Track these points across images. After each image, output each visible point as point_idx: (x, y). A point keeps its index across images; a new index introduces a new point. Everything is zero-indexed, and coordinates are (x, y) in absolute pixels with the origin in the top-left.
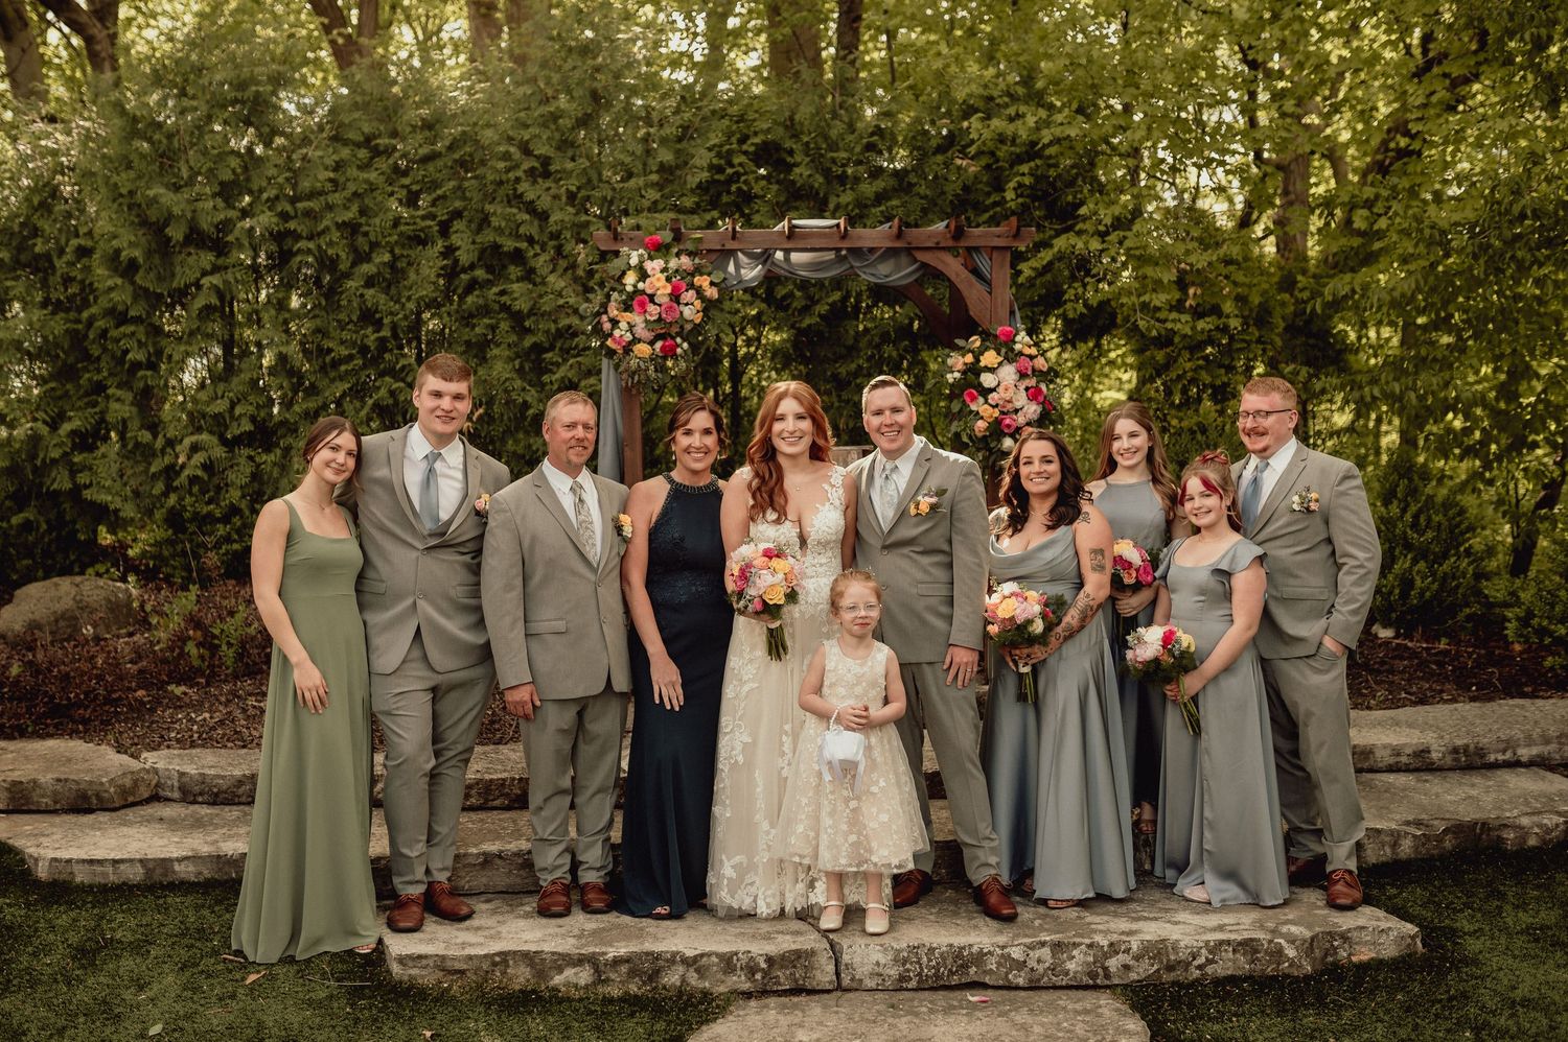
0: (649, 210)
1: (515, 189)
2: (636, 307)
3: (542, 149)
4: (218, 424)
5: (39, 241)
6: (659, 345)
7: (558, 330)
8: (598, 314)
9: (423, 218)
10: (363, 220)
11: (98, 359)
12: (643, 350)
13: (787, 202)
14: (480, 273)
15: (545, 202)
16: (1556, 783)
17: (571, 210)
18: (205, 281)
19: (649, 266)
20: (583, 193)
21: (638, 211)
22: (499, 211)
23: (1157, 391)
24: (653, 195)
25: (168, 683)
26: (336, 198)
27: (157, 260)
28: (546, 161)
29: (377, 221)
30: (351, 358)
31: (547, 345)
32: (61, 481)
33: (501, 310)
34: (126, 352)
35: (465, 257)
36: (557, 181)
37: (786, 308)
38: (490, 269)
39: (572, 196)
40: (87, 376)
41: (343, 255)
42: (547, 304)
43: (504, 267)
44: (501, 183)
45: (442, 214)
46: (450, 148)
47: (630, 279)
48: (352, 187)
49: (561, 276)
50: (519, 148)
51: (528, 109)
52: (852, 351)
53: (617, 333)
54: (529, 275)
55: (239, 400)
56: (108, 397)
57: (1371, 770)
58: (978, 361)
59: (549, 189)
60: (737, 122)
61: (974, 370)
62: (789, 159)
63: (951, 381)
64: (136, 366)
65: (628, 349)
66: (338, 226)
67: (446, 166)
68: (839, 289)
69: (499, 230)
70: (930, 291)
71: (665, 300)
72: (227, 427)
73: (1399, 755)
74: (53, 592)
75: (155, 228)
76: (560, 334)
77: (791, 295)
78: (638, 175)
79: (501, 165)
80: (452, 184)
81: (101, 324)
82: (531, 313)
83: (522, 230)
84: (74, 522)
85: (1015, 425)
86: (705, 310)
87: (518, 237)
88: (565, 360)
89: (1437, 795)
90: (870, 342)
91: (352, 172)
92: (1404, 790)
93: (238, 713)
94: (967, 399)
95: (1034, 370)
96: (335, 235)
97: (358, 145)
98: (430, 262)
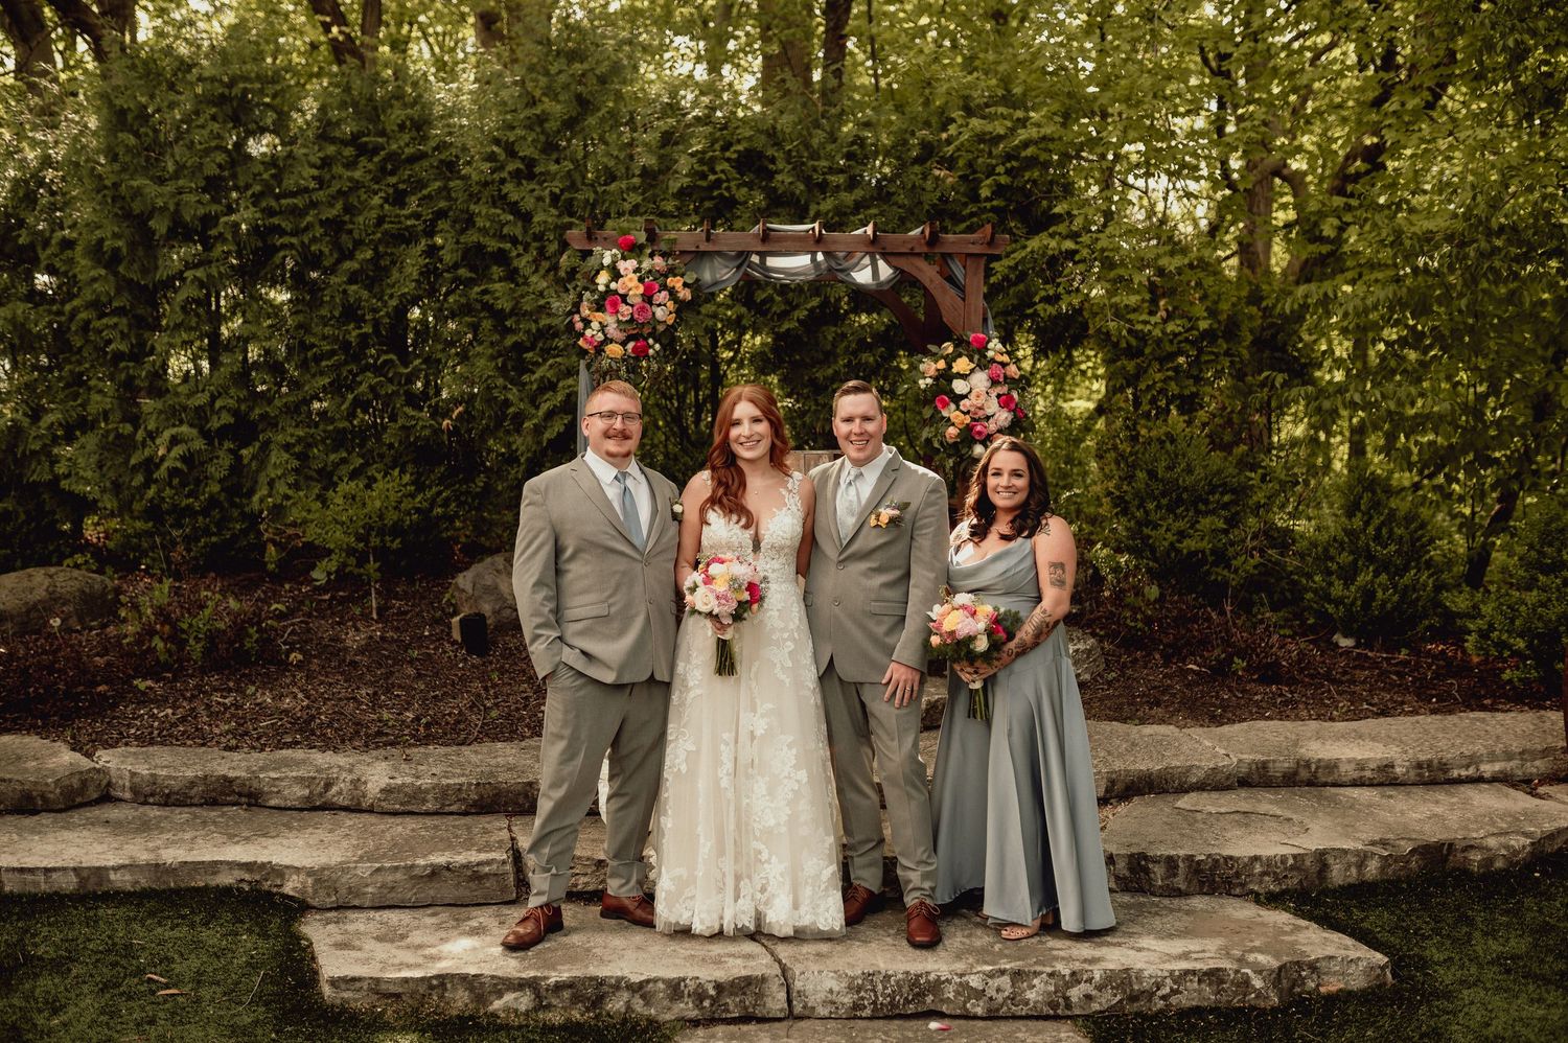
0: (631, 213)
1: (500, 190)
2: (608, 307)
3: (526, 151)
4: (200, 417)
5: (24, 232)
6: (631, 345)
7: (538, 330)
8: (571, 313)
9: (408, 217)
10: (347, 218)
11: (80, 349)
12: (614, 350)
13: (768, 207)
14: (463, 272)
15: (529, 203)
16: (1520, 801)
17: (554, 212)
18: (189, 274)
19: (622, 266)
20: (566, 195)
21: (620, 214)
22: (484, 212)
23: (1127, 400)
24: (634, 198)
25: (134, 678)
26: (321, 195)
27: (140, 252)
28: (530, 163)
29: (361, 219)
30: (333, 353)
31: (528, 344)
32: (39, 473)
33: (483, 309)
34: (109, 342)
35: (448, 257)
36: (541, 183)
37: (764, 313)
38: (472, 269)
39: (555, 198)
40: (67, 368)
41: (326, 251)
42: (529, 304)
43: (488, 267)
44: (486, 184)
45: (427, 214)
46: (436, 148)
47: (603, 279)
48: (336, 187)
49: (544, 277)
50: (505, 150)
51: (515, 111)
52: (829, 357)
53: (588, 333)
54: (512, 275)
55: (220, 394)
56: (89, 389)
57: (1335, 785)
58: (950, 367)
59: (533, 190)
60: (721, 129)
61: (946, 376)
62: (771, 166)
63: (923, 386)
64: (118, 357)
65: (600, 349)
66: (322, 223)
67: (432, 166)
68: (818, 295)
69: (484, 231)
70: (906, 299)
71: (638, 300)
72: (207, 422)
73: (1363, 769)
74: (26, 584)
75: (138, 222)
76: (540, 334)
77: (770, 299)
78: (621, 179)
79: (486, 167)
80: (437, 184)
81: (83, 315)
82: (516, 312)
83: (505, 231)
84: (54, 513)
85: (986, 432)
86: (678, 312)
87: (502, 237)
88: (545, 360)
89: (1402, 813)
90: (847, 348)
91: (338, 170)
92: (1369, 806)
93: (201, 709)
94: (939, 406)
95: (1006, 377)
96: (319, 231)
97: (345, 143)
98: (413, 261)
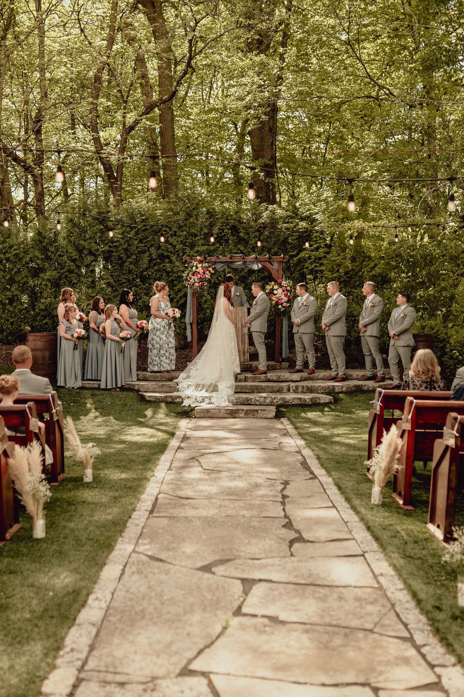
2: (195, 275)
6: (200, 283)
8: (187, 276)
12: (197, 284)
14: (158, 261)
15: (175, 243)
19: (199, 266)
21: (198, 246)
24: (202, 242)
28: (175, 232)
29: (132, 248)
35: (154, 257)
36: (178, 237)
38: (161, 260)
39: (182, 241)
41: (124, 257)
42: (175, 270)
43: (165, 259)
45: (149, 245)
47: (194, 268)
53: (191, 281)
54: (171, 262)
58: (273, 287)
59: (176, 239)
61: (272, 290)
64: (74, 283)
65: (193, 284)
71: (202, 273)
75: (80, 251)
76: (178, 277)
82: (172, 271)
85: (281, 303)
86: (211, 276)
87: (168, 252)
95: (286, 290)
96: (122, 251)
97: (127, 226)
98: (145, 258)
